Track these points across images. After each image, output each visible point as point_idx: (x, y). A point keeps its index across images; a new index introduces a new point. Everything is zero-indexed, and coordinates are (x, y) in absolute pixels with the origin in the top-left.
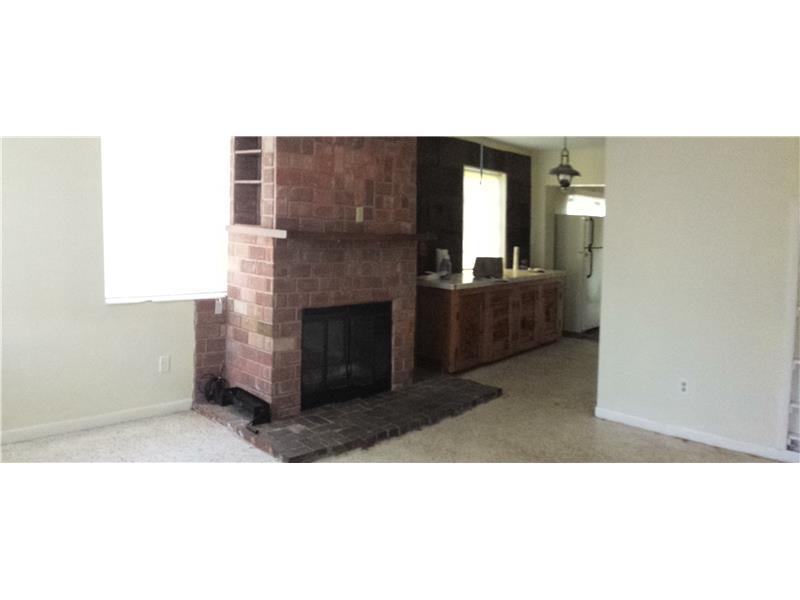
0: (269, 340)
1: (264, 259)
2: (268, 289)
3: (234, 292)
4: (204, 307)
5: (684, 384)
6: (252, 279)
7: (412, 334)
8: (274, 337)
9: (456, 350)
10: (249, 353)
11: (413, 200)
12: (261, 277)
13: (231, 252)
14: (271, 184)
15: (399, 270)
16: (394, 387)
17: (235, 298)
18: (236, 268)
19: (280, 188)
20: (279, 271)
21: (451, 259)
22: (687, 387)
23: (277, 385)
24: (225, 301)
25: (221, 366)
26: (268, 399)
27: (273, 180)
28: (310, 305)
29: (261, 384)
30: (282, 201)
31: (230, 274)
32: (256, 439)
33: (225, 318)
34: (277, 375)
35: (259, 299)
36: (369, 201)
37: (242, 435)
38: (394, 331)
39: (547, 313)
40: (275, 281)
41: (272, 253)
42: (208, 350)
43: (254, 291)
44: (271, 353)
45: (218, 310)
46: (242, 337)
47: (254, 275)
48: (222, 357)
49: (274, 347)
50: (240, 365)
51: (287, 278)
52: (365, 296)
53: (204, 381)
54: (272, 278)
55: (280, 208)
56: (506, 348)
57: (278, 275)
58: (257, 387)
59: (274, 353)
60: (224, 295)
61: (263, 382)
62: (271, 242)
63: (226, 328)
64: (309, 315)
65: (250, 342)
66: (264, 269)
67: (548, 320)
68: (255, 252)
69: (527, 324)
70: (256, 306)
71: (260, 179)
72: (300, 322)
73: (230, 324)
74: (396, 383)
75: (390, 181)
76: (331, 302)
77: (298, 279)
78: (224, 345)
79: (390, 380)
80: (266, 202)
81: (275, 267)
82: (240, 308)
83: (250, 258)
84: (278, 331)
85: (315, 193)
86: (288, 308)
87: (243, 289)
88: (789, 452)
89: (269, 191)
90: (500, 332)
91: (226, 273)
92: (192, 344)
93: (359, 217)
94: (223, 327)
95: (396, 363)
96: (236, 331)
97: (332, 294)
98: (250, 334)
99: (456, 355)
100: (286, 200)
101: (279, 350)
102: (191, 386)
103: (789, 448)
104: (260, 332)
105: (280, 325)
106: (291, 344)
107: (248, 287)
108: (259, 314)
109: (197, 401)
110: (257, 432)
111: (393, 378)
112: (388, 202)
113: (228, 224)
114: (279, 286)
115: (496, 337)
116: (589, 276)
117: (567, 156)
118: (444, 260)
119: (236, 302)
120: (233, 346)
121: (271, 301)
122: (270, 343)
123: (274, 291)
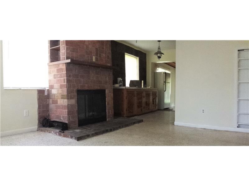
0: (66, 100)
1: (63, 72)
2: (64, 82)
3: (51, 87)
4: (41, 92)
5: (203, 110)
6: (58, 80)
7: (113, 102)
8: (68, 99)
9: (126, 109)
10: (58, 107)
11: (110, 56)
12: (62, 78)
13: (50, 73)
14: (64, 45)
15: (107, 79)
16: (107, 120)
17: (52, 89)
18: (52, 78)
19: (67, 47)
20: (68, 75)
21: (123, 80)
22: (204, 111)
23: (69, 117)
24: (48, 90)
25: (47, 114)
26: (67, 122)
27: (64, 44)
28: (79, 88)
29: (63, 117)
30: (68, 51)
31: (50, 81)
32: (63, 134)
33: (48, 96)
34: (69, 113)
35: (61, 87)
36: (97, 55)
37: (58, 134)
38: (106, 100)
39: (153, 101)
40: (67, 79)
41: (65, 69)
42: (43, 108)
43: (59, 84)
44: (67, 105)
45: (46, 94)
46: (55, 102)
47: (59, 79)
48: (48, 111)
49: (68, 103)
50: (55, 113)
51: (71, 78)
52: (97, 87)
53: (41, 120)
54: (66, 78)
55: (67, 53)
56: (142, 111)
57: (68, 77)
58: (62, 119)
59: (68, 105)
60: (48, 88)
61: (64, 116)
62: (65, 65)
63: (49, 101)
64: (79, 92)
65: (58, 103)
66: (62, 75)
67: (153, 104)
68: (59, 70)
69: (147, 104)
70: (60, 89)
71: (59, 45)
72: (76, 94)
73: (50, 99)
74: (108, 118)
75: (103, 49)
76: (86, 88)
77: (75, 79)
78: (49, 107)
79: (106, 117)
80: (62, 52)
81: (66, 74)
82: (54, 92)
83: (57, 73)
84: (69, 97)
85: (79, 50)
86: (72, 89)
87: (55, 85)
88: (238, 128)
89: (63, 48)
90: (140, 105)
91: (48, 81)
92: (37, 106)
93: (94, 60)
94: (47, 100)
95: (108, 111)
96: (53, 101)
97: (86, 85)
98: (58, 100)
99: (126, 111)
100: (69, 51)
101: (69, 103)
102: (37, 122)
103: (238, 127)
104: (62, 98)
105: (69, 94)
106: (73, 102)
107: (57, 83)
108: (62, 92)
109: (39, 127)
110: (64, 132)
111: (107, 117)
112: (103, 56)
113: (48, 62)
114: (68, 81)
115: (138, 107)
116: (165, 91)
117: (160, 49)
118: (120, 80)
119: (52, 90)
120: (52, 106)
121: (66, 86)
122: (66, 102)
123: (67, 82)
